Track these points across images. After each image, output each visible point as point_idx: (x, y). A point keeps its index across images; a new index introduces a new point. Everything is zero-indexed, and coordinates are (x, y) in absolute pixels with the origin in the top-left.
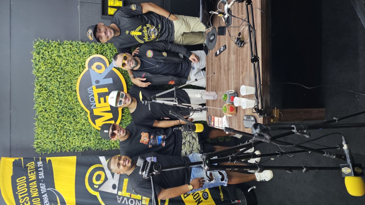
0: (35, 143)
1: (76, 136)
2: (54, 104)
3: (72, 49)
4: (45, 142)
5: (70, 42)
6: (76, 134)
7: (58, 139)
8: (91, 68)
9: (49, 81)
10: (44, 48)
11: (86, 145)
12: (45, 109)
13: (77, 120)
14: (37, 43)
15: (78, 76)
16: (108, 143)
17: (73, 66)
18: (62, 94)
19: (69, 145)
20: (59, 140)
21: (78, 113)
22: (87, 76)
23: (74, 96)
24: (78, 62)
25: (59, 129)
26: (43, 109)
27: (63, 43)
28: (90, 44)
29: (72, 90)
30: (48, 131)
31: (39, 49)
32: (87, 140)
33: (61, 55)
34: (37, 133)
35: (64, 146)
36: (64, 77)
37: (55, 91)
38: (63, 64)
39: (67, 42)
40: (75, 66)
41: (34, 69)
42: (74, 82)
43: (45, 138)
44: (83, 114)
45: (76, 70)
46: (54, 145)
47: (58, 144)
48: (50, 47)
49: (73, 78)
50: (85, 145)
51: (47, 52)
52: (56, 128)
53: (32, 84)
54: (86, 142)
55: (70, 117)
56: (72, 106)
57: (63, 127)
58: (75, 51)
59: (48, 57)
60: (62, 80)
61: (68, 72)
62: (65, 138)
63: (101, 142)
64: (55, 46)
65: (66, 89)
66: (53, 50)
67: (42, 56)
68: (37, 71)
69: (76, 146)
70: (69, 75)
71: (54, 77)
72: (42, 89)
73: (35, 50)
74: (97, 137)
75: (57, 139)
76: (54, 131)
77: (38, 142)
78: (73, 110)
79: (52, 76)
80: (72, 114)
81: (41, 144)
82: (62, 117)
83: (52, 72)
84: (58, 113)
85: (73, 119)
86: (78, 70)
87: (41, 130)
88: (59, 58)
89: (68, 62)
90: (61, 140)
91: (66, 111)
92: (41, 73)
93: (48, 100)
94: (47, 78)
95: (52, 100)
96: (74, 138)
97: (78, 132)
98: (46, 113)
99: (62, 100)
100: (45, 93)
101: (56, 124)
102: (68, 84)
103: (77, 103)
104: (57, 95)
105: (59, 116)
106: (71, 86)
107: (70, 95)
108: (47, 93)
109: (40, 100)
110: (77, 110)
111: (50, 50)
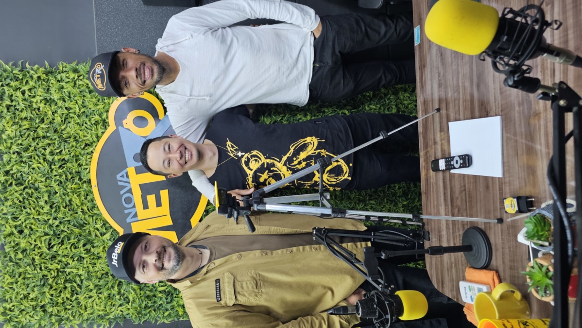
0: (0, 310)
1: (95, 291)
2: (39, 214)
3: (78, 83)
4: (23, 307)
5: (74, 65)
6: (96, 286)
7: (51, 299)
8: (123, 126)
9: (25, 162)
10: (13, 84)
11: (118, 311)
12: (19, 228)
13: (95, 251)
15: (94, 144)
16: (169, 306)
17: (81, 124)
18: (57, 191)
19: (79, 314)
20: (55, 303)
21: (96, 235)
22: (115, 144)
24: (93, 113)
25: (53, 275)
26: (14, 229)
27: (58, 69)
29: (80, 179)
30: (27, 282)
31: (2, 86)
33: (52, 98)
34: (2, 287)
35: (66, 316)
36: (62, 150)
37: (41, 185)
38: (58, 119)
39: (66, 67)
40: (86, 123)
42: (83, 160)
43: (21, 299)
44: (108, 236)
45: (88, 134)
46: (42, 313)
47: (52, 312)
48: (27, 82)
49: (83, 151)
50: (115, 312)
51: (18, 93)
52: (46, 273)
54: (118, 305)
55: (77, 245)
56: (82, 219)
57: (62, 270)
58: (84, 88)
59: (21, 106)
60: (56, 158)
61: (70, 137)
62: (69, 296)
63: (152, 304)
64: (39, 78)
65: (67, 179)
66: (35, 87)
67: (9, 103)
69: (95, 315)
70: (73, 146)
71: (38, 152)
72: (9, 183)
75: (50, 300)
76: (41, 280)
77: (5, 308)
78: (84, 228)
79: (33, 150)
80: (82, 238)
81: (14, 313)
82: (60, 245)
83: (31, 139)
84: (51, 236)
85: (84, 250)
86: (93, 131)
87: (10, 280)
88: (49, 105)
89: (70, 113)
90: (58, 301)
91: (67, 231)
92: (6, 143)
93: (25, 208)
94: (21, 155)
95: (34, 206)
96: (89, 296)
97: (99, 281)
98: (23, 238)
99: (59, 204)
100: (16, 191)
101: (44, 263)
102: (71, 166)
103: (93, 210)
104: (46, 194)
105: (52, 244)
106: (77, 170)
107: (76, 194)
108: (21, 190)
109: (5, 208)
110: (95, 229)
111: (26, 87)
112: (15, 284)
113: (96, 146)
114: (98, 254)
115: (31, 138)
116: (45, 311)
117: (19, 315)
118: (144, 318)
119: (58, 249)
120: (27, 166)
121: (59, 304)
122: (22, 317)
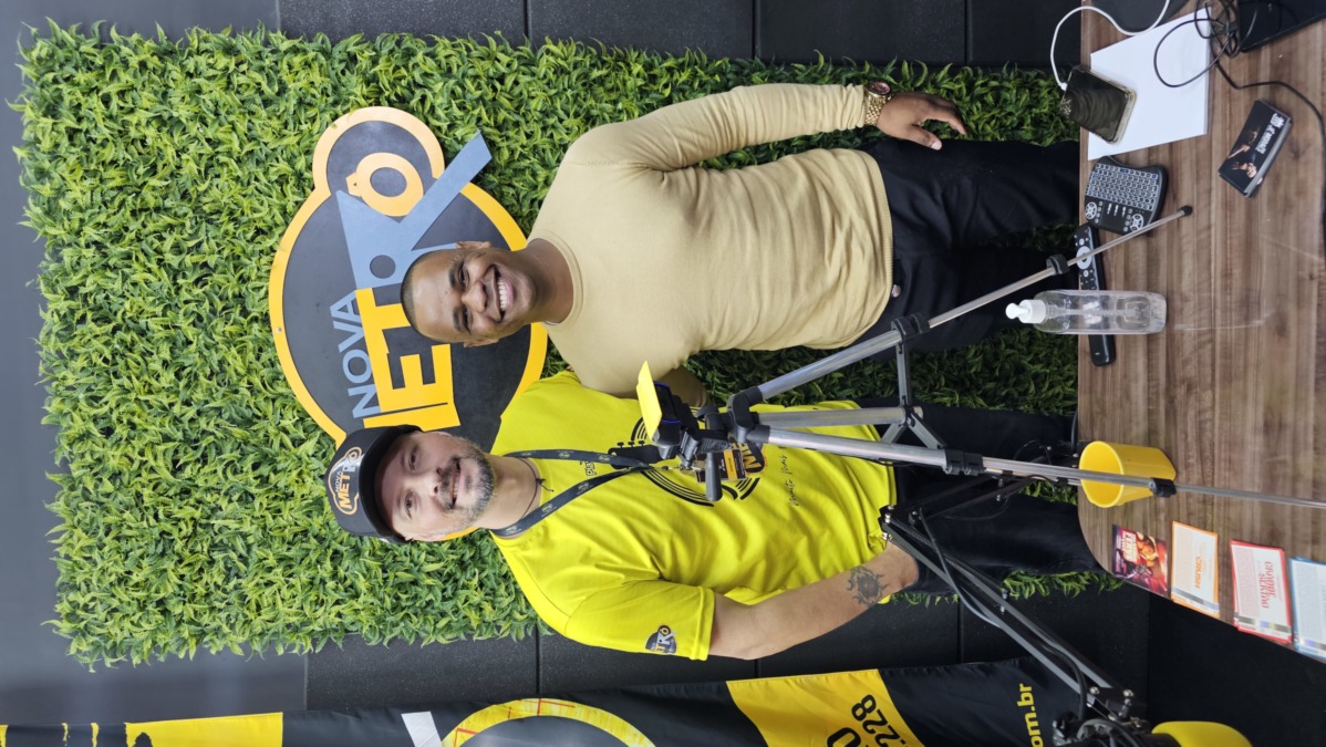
0: (63, 607)
1: (279, 570)
2: (150, 392)
3: (238, 80)
4: (115, 603)
5: (225, 35)
6: (281, 560)
7: (180, 586)
8: (345, 189)
9: (114, 269)
10: (81, 77)
11: (332, 616)
12: (102, 424)
13: (281, 481)
14: (42, 48)
15: (277, 232)
16: (448, 606)
17: (246, 181)
18: (191, 338)
19: (243, 620)
20: (188, 594)
21: (282, 445)
22: (326, 237)
23: (261, 350)
24: (272, 155)
25: (187, 530)
26: (91, 425)
27: (187, 43)
28: (333, 46)
29: (245, 313)
30: (125, 546)
31: (55, 81)
32: (336, 590)
33: (175, 114)
34: (68, 557)
35: (214, 625)
36: (199, 245)
37: (153, 324)
38: (190, 167)
39: (204, 40)
40: (257, 179)
41: (30, 201)
42: (251, 267)
43: (111, 584)
44: (310, 446)
45: (262, 204)
46: (160, 617)
47: (182, 614)
48: (114, 73)
49: (250, 248)
50: (326, 617)
51: (95, 101)
52: (167, 526)
53: (28, 284)
54: (331, 603)
55: (238, 466)
56: (248, 407)
57: (204, 521)
58: (251, 92)
59: (103, 132)
60: (189, 260)
61: (219, 212)
62: (220, 581)
63: (409, 603)
64: (143, 65)
65: (213, 312)
66: (133, 88)
67: (72, 123)
68: (48, 213)
69: (280, 624)
70: (226, 233)
71: (144, 245)
72: (78, 315)
73: (29, 89)
74: (391, 575)
75: (177, 589)
76: (158, 542)
77: (75, 605)
78: (254, 428)
79: (132, 240)
80: (249, 449)
81: (96, 616)
82: (200, 465)
83: (128, 213)
84: (177, 443)
85: (255, 478)
86: (275, 200)
87: (86, 541)
88: (168, 132)
89: (218, 153)
90: (196, 591)
91: (216, 432)
92: (69, 220)
93: (115, 374)
94: (103, 250)
95: (137, 372)
96: (265, 581)
97: (289, 549)
98: (112, 447)
99: (195, 369)
100: (96, 336)
101: (165, 505)
102: (223, 281)
103: (275, 386)
104: (166, 343)
105: (181, 462)
106: (237, 290)
107: (235, 346)
108: (107, 334)
109: (70, 375)
110: (278, 429)
111: (112, 86)
112: (97, 550)
113: (281, 235)
114: (286, 487)
115: (129, 209)
116: (165, 612)
117: (106, 621)
118: (391, 632)
119: (194, 473)
120: (120, 277)
121: (198, 598)
122: (114, 623)
